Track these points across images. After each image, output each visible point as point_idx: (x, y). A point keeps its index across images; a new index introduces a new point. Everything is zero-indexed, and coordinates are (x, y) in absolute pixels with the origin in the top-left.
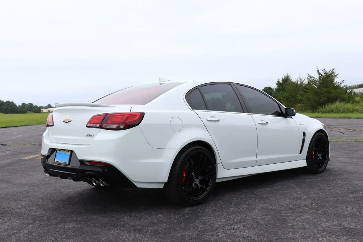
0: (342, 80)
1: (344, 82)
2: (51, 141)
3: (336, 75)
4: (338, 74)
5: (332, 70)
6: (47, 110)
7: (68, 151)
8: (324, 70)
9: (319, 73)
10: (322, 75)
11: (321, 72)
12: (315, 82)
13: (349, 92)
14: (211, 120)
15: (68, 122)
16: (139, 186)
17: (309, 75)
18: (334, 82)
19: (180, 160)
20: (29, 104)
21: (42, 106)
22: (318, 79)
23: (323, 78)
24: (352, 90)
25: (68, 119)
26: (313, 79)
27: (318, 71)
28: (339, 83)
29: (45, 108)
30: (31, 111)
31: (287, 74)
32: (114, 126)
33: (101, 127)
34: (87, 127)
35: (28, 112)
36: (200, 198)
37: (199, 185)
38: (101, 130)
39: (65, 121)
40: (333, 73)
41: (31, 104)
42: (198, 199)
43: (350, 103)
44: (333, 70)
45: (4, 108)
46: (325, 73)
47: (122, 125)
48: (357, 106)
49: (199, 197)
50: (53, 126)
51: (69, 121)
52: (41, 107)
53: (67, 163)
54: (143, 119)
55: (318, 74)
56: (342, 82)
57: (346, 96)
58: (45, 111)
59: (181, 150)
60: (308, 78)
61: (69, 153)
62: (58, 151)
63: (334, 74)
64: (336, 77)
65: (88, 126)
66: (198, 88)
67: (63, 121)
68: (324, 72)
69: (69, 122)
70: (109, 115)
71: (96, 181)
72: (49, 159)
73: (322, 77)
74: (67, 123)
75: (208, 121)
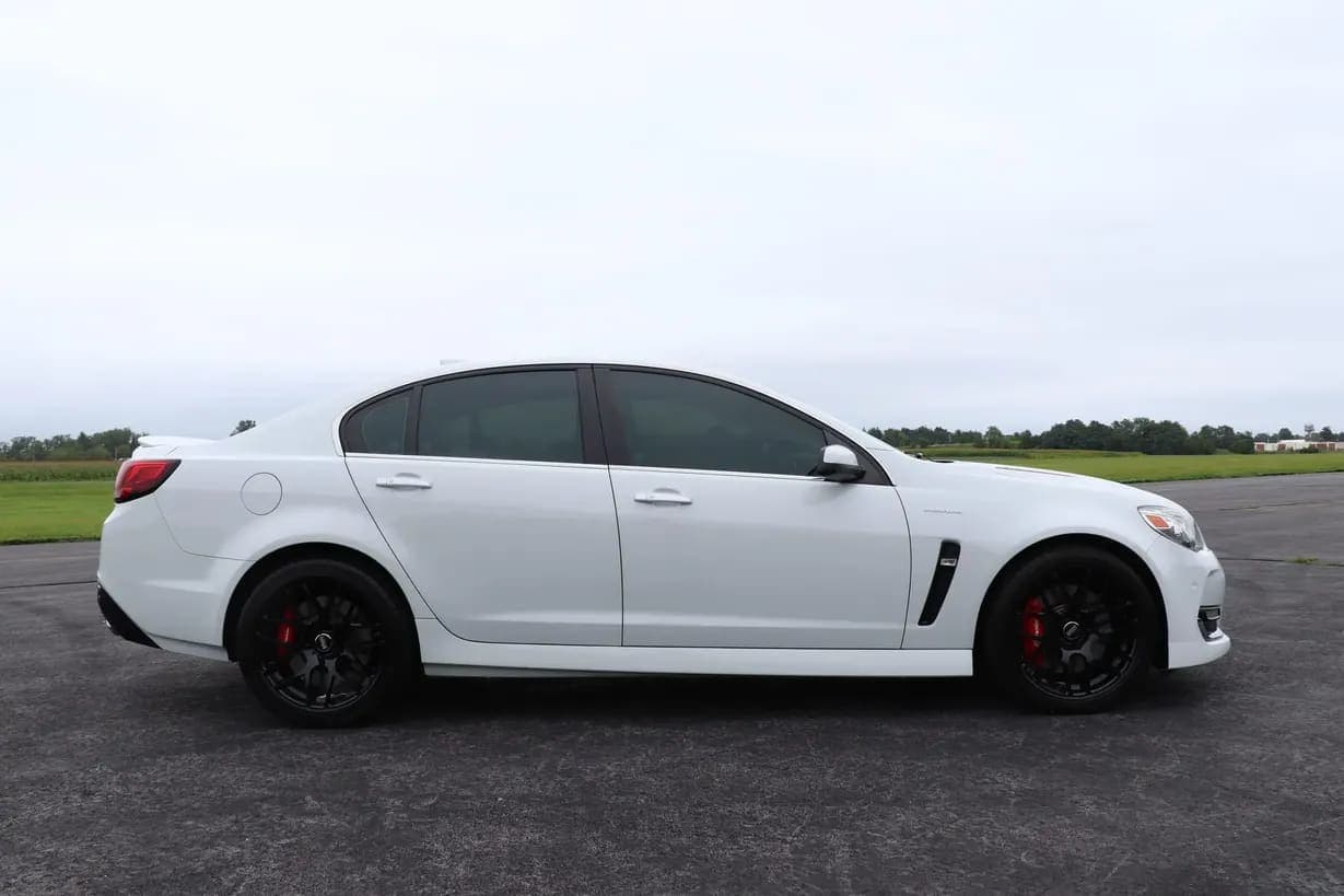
6: (1276, 445)
20: (1220, 428)
21: (1264, 435)
29: (1274, 439)
30: (1225, 447)
35: (1218, 450)
41: (1228, 430)
45: (1156, 440)
52: (1263, 438)
58: (1269, 447)
59: (255, 564)
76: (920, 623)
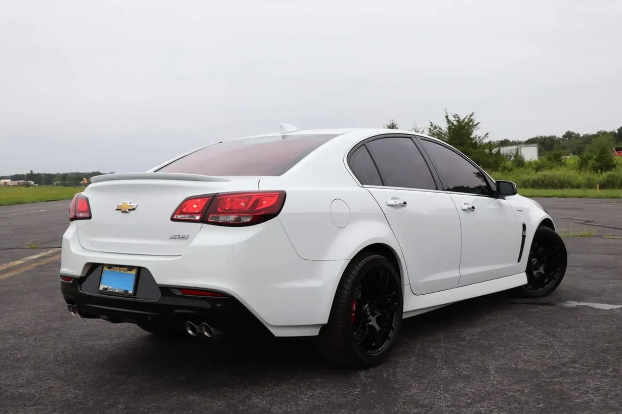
0: (486, 133)
1: (488, 137)
2: (83, 248)
3: (476, 125)
4: (478, 123)
5: (469, 116)
7: (130, 268)
8: (457, 115)
9: (449, 121)
10: (453, 124)
11: (451, 119)
12: (441, 136)
13: (495, 153)
14: (395, 203)
15: (128, 210)
16: (278, 333)
17: (431, 123)
18: (471, 136)
19: (349, 281)
22: (447, 131)
23: (454, 130)
24: (499, 150)
25: (129, 204)
26: (439, 131)
27: (447, 117)
28: (481, 138)
31: (391, 123)
32: (232, 218)
33: (204, 220)
34: (172, 219)
36: (380, 353)
37: (378, 328)
38: (205, 225)
39: (120, 210)
40: (471, 120)
42: (377, 354)
43: (498, 171)
44: (471, 116)
46: (458, 121)
47: (247, 217)
48: (510, 175)
49: (378, 350)
50: (90, 218)
51: (130, 210)
53: (131, 292)
54: (285, 204)
55: (447, 123)
56: (485, 136)
57: (491, 160)
59: (350, 262)
60: (430, 129)
61: (134, 272)
62: (105, 268)
63: (473, 123)
64: (476, 128)
65: (175, 217)
66: (364, 144)
67: (116, 210)
68: (457, 119)
69: (131, 212)
70: (219, 196)
71: (196, 327)
72: (82, 285)
73: (454, 127)
74: (125, 214)
75: (390, 205)
76: (518, 262)
